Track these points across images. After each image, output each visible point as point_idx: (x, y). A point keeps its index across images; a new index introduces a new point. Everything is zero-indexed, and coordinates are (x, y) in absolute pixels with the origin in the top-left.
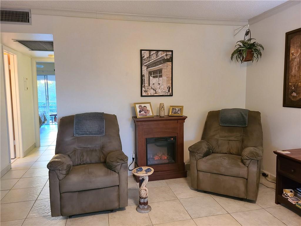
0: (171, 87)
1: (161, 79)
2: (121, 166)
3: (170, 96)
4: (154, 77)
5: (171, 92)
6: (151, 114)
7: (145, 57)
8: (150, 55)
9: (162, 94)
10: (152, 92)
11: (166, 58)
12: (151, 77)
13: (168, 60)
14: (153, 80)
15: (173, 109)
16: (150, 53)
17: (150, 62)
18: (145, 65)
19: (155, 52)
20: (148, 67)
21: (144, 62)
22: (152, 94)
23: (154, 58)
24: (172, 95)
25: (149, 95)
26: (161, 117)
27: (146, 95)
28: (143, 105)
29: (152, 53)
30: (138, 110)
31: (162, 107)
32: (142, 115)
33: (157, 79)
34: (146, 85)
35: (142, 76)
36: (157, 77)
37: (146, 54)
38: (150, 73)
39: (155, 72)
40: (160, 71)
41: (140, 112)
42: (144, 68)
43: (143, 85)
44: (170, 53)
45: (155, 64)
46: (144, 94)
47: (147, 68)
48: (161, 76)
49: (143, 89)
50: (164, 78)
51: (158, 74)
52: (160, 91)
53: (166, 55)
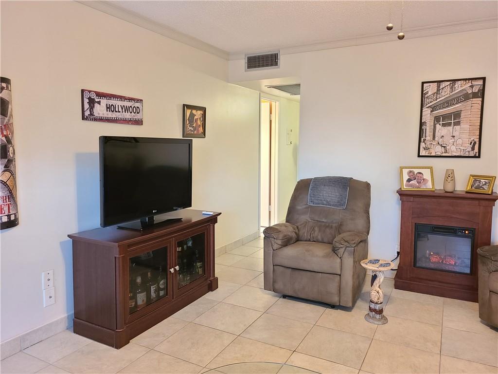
0: (478, 143)
1: (457, 127)
2: (345, 249)
3: (475, 157)
4: (444, 125)
5: (476, 149)
6: (429, 186)
7: (430, 93)
8: (438, 90)
9: (457, 155)
11: (470, 92)
12: (438, 126)
13: (475, 95)
14: (441, 130)
15: (475, 180)
16: (439, 87)
17: (438, 100)
18: (428, 106)
19: (449, 83)
20: (433, 109)
21: (426, 101)
22: (439, 154)
23: (446, 93)
24: (479, 157)
25: (433, 154)
27: (427, 155)
28: (416, 171)
29: (443, 85)
31: (450, 175)
32: (411, 185)
33: (450, 128)
34: (428, 138)
35: (422, 124)
36: (449, 124)
37: (431, 89)
38: (437, 119)
39: (445, 117)
40: (457, 115)
41: (409, 180)
42: (427, 111)
43: (422, 139)
44: (481, 82)
45: (448, 103)
46: (423, 153)
47: (431, 111)
48: (458, 123)
49: (423, 145)
50: (465, 126)
51: (454, 119)
52: (453, 148)
53: (472, 87)
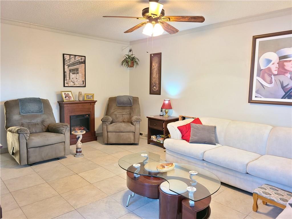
0: (84, 81)
1: (78, 75)
2: (66, 130)
3: (84, 87)
4: (73, 73)
5: (84, 84)
6: (72, 99)
7: (67, 59)
8: (70, 58)
9: (78, 86)
10: (71, 84)
11: (81, 61)
12: (71, 73)
13: (82, 63)
14: (73, 76)
15: (87, 96)
16: (70, 57)
17: (70, 63)
18: (66, 65)
19: (73, 56)
20: (69, 66)
21: (66, 62)
22: (72, 85)
23: (73, 60)
24: (85, 87)
25: (70, 86)
26: (80, 101)
27: (68, 86)
28: (67, 93)
29: (72, 57)
30: (64, 96)
31: (80, 94)
32: (67, 99)
33: (75, 75)
34: (67, 79)
35: (64, 72)
36: (75, 73)
37: (67, 57)
38: (70, 71)
39: (73, 70)
40: (77, 70)
41: (65, 97)
42: (66, 67)
43: (65, 79)
44: (84, 58)
45: (74, 64)
46: (66, 85)
47: (68, 67)
48: (78, 73)
49: (66, 81)
50: (80, 74)
51: (75, 71)
52: (77, 83)
53: (81, 59)
